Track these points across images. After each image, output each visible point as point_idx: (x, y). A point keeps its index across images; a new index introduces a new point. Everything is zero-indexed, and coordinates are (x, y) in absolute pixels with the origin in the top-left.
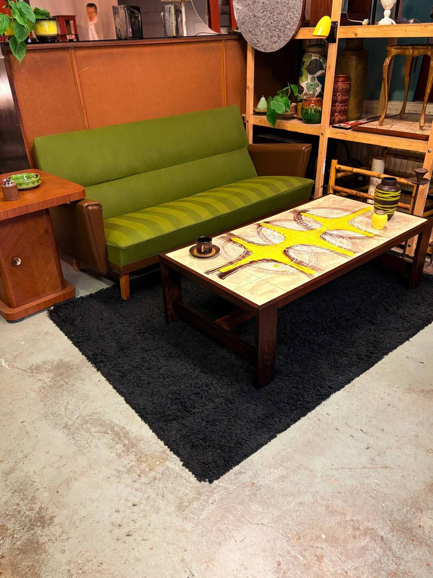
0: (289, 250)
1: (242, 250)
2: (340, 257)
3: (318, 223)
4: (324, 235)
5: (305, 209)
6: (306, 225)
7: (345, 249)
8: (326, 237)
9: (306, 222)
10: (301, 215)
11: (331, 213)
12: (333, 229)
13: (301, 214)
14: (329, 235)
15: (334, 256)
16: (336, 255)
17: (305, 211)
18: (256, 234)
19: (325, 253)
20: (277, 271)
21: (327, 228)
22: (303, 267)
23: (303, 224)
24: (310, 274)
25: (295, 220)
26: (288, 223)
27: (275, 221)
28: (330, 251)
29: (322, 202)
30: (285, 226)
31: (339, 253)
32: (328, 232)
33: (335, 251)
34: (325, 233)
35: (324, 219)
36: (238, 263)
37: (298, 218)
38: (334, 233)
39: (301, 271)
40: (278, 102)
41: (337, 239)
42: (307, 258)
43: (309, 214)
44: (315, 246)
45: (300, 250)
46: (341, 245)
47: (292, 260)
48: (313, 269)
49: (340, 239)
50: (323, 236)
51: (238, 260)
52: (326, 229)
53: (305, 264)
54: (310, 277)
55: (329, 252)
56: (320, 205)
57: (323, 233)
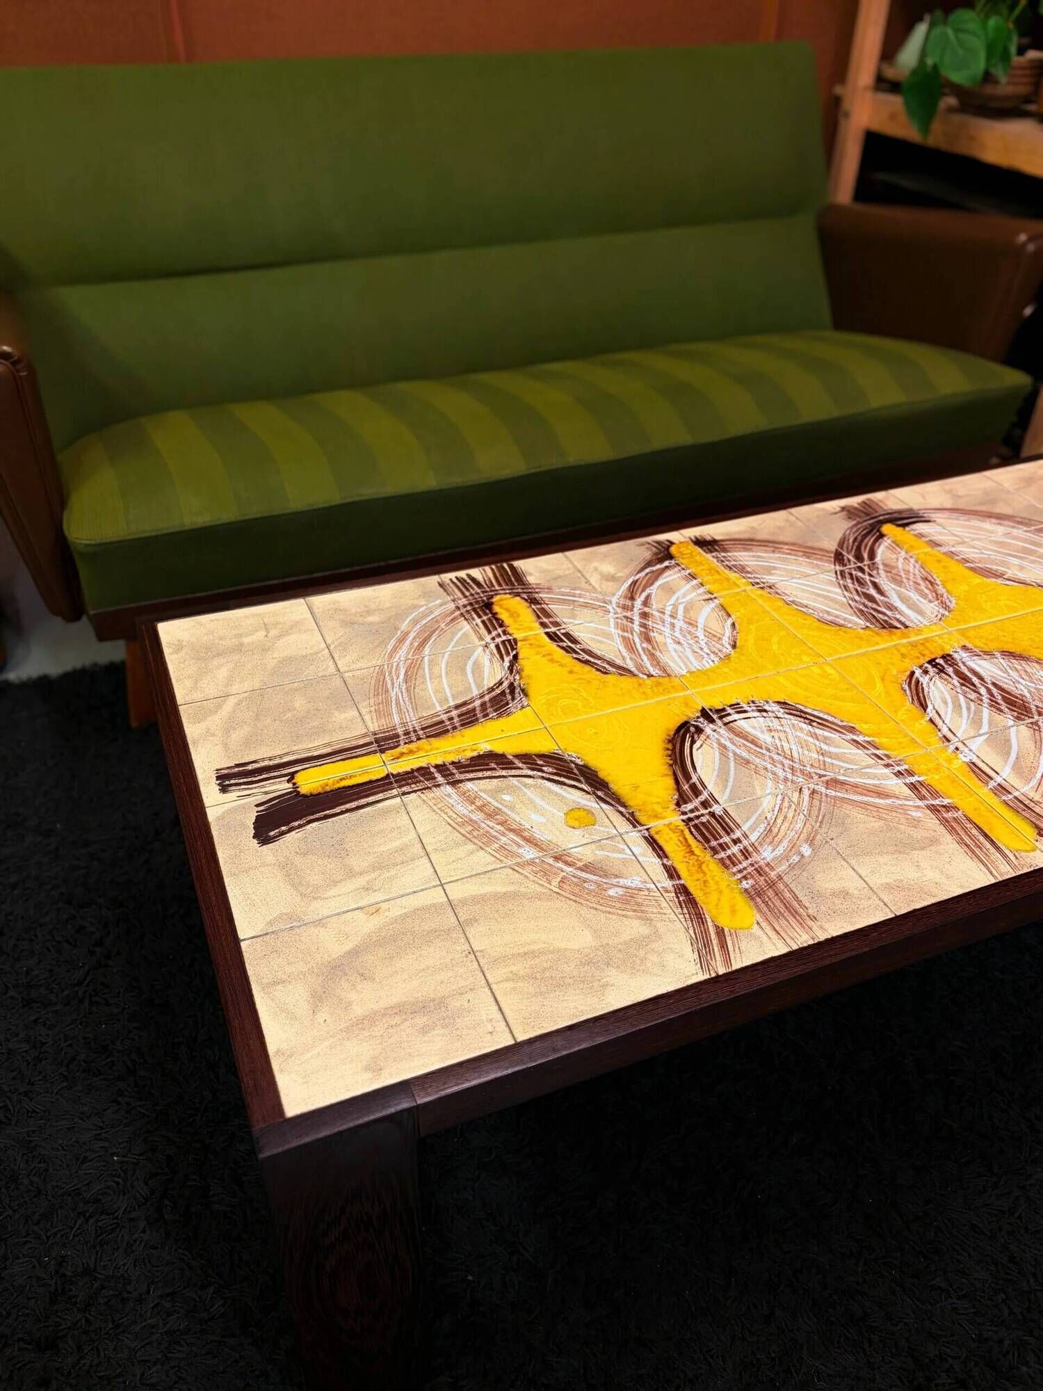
0: (708, 729)
1: (493, 672)
2: (948, 843)
3: (938, 597)
4: (931, 670)
5: (915, 507)
6: (872, 592)
7: (1001, 789)
8: (938, 690)
9: (883, 581)
10: (882, 536)
11: (1025, 550)
12: (991, 647)
13: (887, 528)
14: (956, 681)
15: (915, 823)
16: (932, 822)
17: (905, 519)
18: (614, 600)
19: (880, 794)
20: (557, 858)
21: (963, 633)
22: (712, 867)
23: (860, 582)
24: (720, 932)
25: (839, 558)
26: (802, 565)
27: (747, 543)
28: (913, 787)
29: (1006, 485)
30: (770, 579)
31: (949, 815)
32: (961, 656)
33: (935, 794)
34: (942, 664)
35: (977, 580)
36: (419, 749)
37: (859, 548)
38: (986, 668)
39: (683, 890)
40: (961, 35)
41: (986, 712)
42: (768, 804)
43: (921, 536)
44: (852, 730)
45: (766, 738)
46: (991, 759)
47: (682, 800)
48: (754, 895)
49: (999, 718)
50: (924, 680)
51: (437, 730)
52: (957, 636)
53: (736, 842)
54: (711, 952)
55: (907, 791)
56: (993, 502)
57: (932, 662)
